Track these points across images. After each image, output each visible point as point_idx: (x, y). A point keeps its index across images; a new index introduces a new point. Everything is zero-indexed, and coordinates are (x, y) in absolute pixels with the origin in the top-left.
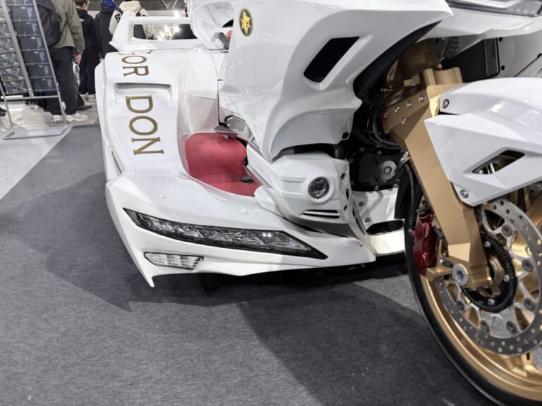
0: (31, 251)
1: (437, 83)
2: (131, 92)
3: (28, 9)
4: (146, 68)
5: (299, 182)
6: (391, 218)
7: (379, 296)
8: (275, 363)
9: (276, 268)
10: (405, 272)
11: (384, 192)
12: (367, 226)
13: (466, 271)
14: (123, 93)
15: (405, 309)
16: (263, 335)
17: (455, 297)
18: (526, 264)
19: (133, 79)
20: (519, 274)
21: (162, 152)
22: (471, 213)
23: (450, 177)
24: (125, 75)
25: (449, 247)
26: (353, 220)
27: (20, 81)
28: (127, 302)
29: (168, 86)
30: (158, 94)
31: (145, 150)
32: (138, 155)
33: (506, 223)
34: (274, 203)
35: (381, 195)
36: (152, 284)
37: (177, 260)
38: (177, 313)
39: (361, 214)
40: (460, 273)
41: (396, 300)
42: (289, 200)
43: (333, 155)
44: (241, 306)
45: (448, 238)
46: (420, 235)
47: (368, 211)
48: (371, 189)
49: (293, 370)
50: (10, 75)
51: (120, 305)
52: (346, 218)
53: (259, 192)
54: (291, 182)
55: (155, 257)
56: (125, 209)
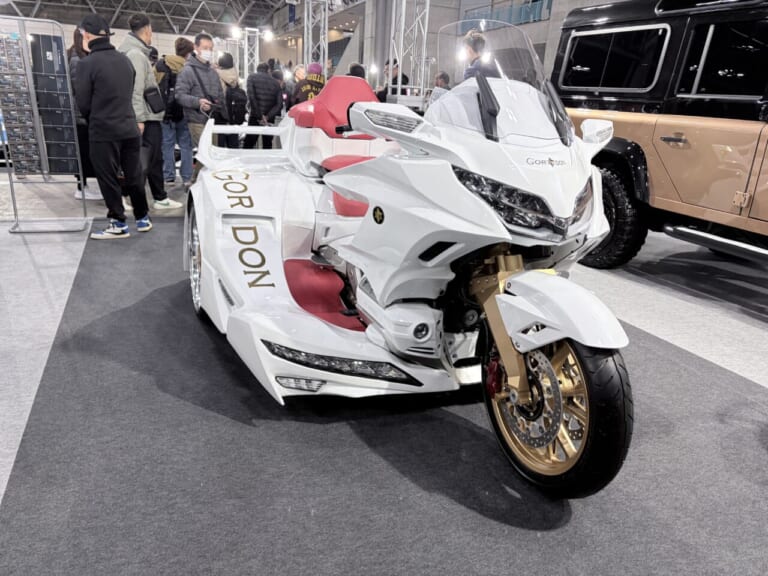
0: (134, 373)
1: (507, 269)
2: (236, 223)
3: (58, 79)
4: (250, 198)
5: (406, 326)
6: (472, 355)
7: (460, 418)
8: (383, 463)
9: (383, 392)
10: (482, 401)
11: (468, 334)
12: (454, 360)
13: (517, 394)
14: (228, 223)
15: (481, 428)
16: (371, 443)
17: (512, 413)
18: (548, 389)
19: (239, 210)
20: (546, 396)
21: (273, 285)
22: (521, 357)
23: (510, 333)
24: (232, 206)
25: (509, 379)
26: (444, 356)
27: (33, 161)
28: (251, 419)
29: (270, 218)
30: (261, 225)
31: (258, 283)
32: (253, 288)
33: (540, 365)
34: (383, 340)
35: (466, 337)
36: (282, 403)
37: (303, 384)
38: (298, 429)
39: (450, 351)
40: (514, 396)
41: (474, 421)
42: (399, 339)
43: (431, 306)
44: (351, 424)
45: (508, 373)
46: (491, 370)
47: (455, 349)
48: (458, 332)
49: (398, 468)
50: (22, 153)
51: (244, 422)
52: (438, 354)
53: (370, 329)
54: (400, 326)
55: (284, 381)
56: (262, 341)
